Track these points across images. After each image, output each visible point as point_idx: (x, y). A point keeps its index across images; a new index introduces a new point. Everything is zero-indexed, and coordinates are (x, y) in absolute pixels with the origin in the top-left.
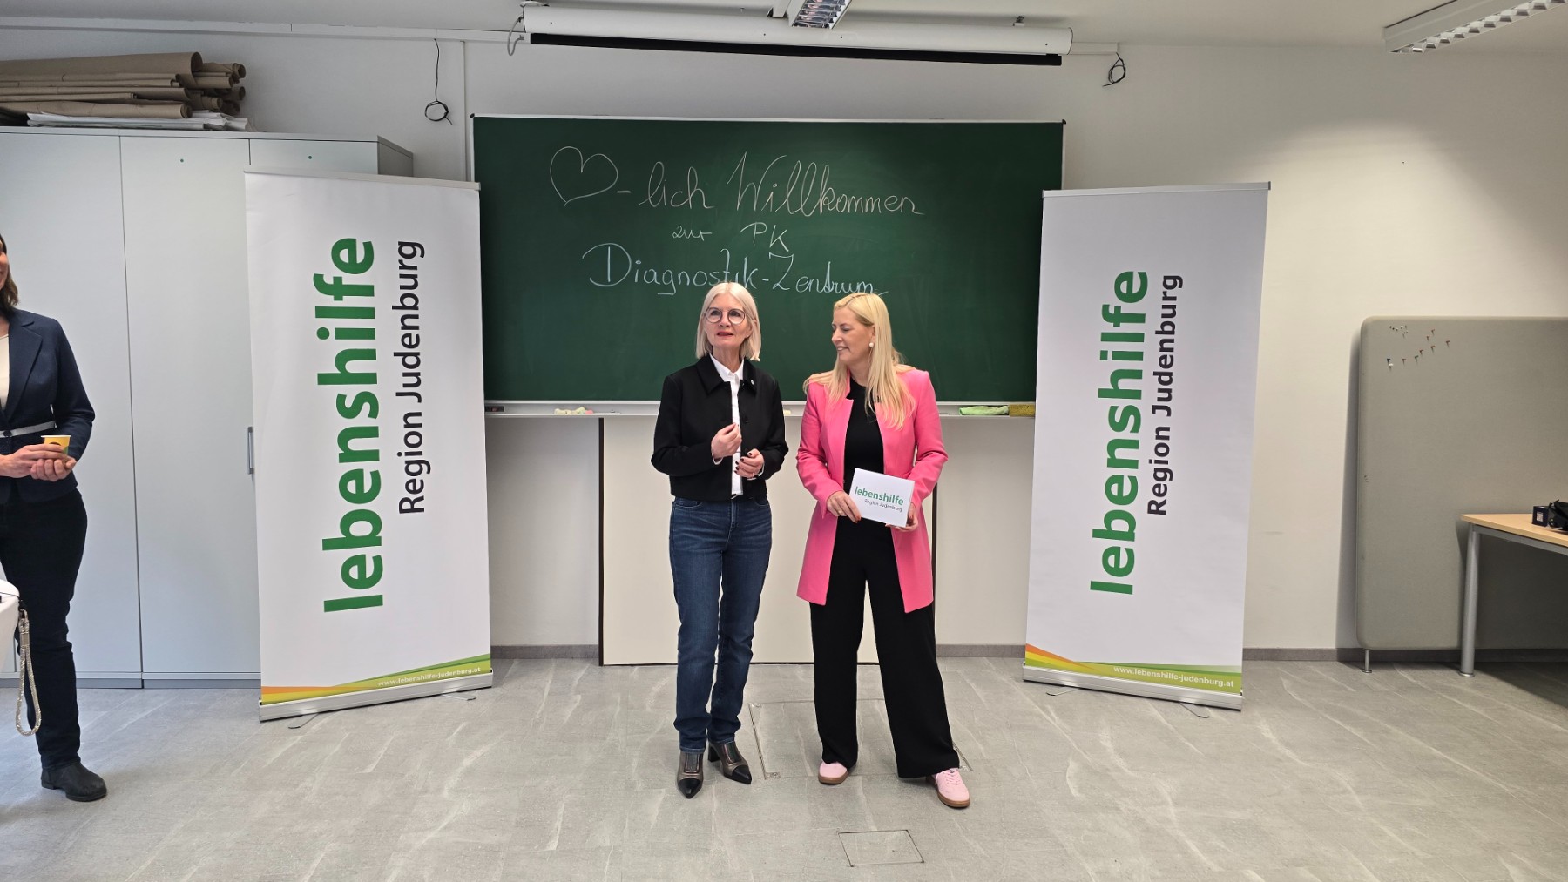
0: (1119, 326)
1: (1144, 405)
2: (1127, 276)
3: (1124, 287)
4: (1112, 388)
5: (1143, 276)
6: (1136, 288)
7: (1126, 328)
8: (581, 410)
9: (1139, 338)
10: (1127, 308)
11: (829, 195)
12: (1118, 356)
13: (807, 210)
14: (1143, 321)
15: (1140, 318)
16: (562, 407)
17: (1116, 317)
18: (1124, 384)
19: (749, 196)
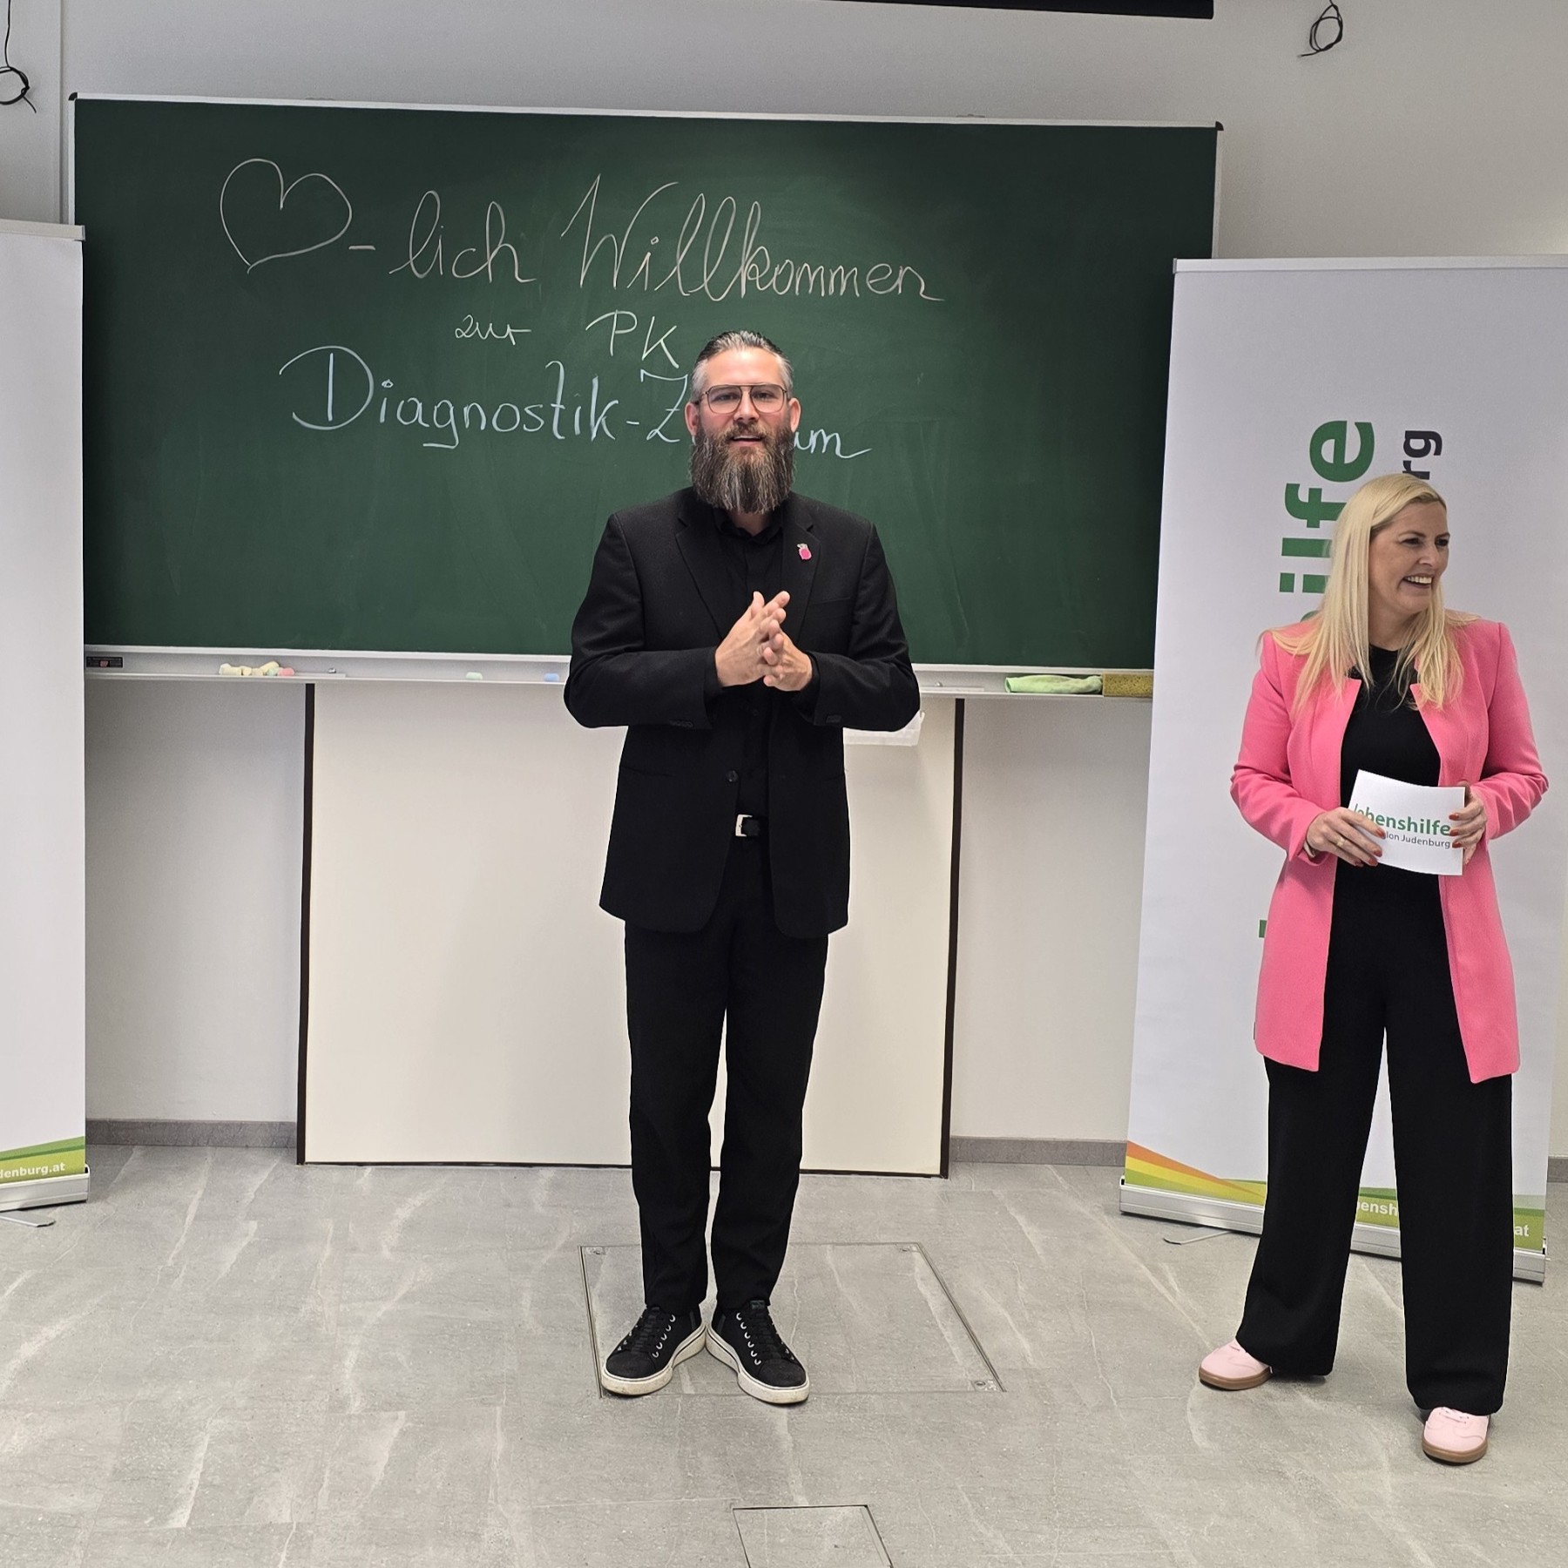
8: (271, 668)
11: (760, 259)
13: (716, 287)
16: (235, 661)
19: (603, 262)
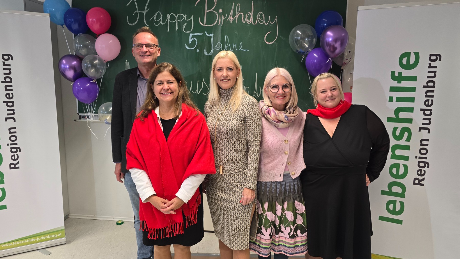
0: (401, 83)
1: (414, 127)
2: (407, 55)
3: (404, 61)
4: (395, 117)
5: (417, 54)
6: (412, 61)
7: (404, 84)
9: (413, 89)
10: (406, 73)
12: (399, 99)
14: (416, 80)
15: (414, 79)
17: (400, 78)
18: (402, 115)
